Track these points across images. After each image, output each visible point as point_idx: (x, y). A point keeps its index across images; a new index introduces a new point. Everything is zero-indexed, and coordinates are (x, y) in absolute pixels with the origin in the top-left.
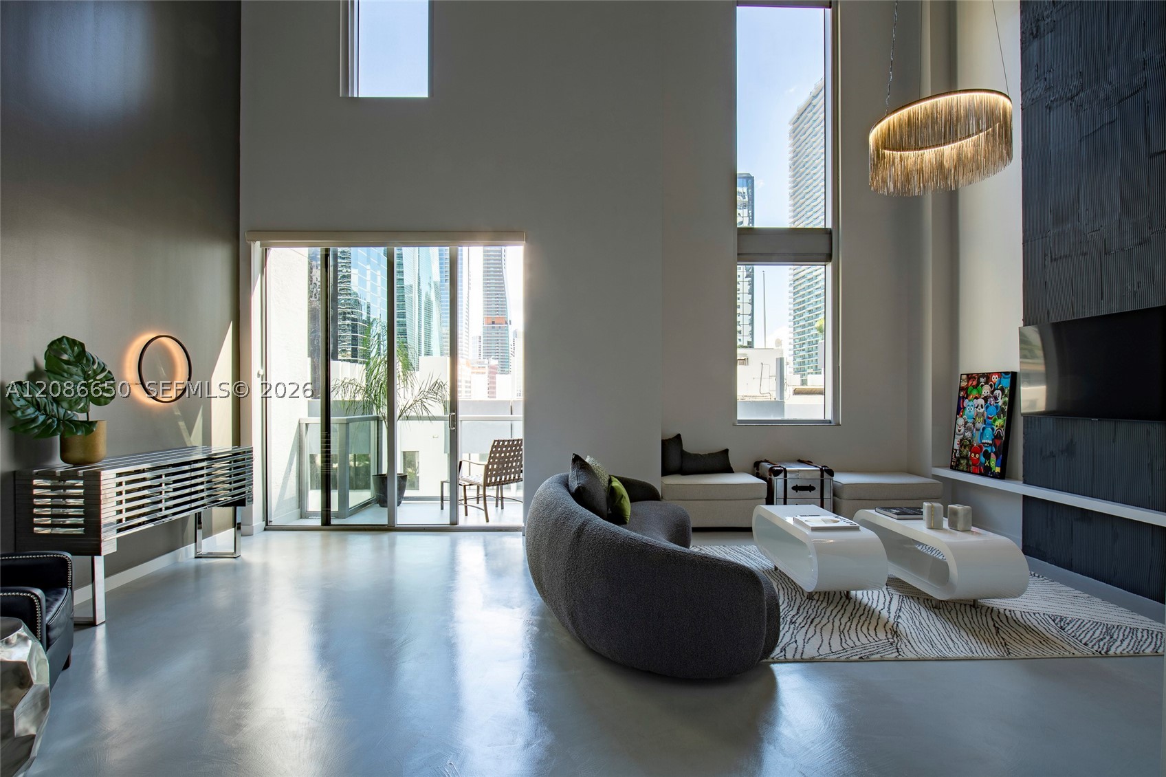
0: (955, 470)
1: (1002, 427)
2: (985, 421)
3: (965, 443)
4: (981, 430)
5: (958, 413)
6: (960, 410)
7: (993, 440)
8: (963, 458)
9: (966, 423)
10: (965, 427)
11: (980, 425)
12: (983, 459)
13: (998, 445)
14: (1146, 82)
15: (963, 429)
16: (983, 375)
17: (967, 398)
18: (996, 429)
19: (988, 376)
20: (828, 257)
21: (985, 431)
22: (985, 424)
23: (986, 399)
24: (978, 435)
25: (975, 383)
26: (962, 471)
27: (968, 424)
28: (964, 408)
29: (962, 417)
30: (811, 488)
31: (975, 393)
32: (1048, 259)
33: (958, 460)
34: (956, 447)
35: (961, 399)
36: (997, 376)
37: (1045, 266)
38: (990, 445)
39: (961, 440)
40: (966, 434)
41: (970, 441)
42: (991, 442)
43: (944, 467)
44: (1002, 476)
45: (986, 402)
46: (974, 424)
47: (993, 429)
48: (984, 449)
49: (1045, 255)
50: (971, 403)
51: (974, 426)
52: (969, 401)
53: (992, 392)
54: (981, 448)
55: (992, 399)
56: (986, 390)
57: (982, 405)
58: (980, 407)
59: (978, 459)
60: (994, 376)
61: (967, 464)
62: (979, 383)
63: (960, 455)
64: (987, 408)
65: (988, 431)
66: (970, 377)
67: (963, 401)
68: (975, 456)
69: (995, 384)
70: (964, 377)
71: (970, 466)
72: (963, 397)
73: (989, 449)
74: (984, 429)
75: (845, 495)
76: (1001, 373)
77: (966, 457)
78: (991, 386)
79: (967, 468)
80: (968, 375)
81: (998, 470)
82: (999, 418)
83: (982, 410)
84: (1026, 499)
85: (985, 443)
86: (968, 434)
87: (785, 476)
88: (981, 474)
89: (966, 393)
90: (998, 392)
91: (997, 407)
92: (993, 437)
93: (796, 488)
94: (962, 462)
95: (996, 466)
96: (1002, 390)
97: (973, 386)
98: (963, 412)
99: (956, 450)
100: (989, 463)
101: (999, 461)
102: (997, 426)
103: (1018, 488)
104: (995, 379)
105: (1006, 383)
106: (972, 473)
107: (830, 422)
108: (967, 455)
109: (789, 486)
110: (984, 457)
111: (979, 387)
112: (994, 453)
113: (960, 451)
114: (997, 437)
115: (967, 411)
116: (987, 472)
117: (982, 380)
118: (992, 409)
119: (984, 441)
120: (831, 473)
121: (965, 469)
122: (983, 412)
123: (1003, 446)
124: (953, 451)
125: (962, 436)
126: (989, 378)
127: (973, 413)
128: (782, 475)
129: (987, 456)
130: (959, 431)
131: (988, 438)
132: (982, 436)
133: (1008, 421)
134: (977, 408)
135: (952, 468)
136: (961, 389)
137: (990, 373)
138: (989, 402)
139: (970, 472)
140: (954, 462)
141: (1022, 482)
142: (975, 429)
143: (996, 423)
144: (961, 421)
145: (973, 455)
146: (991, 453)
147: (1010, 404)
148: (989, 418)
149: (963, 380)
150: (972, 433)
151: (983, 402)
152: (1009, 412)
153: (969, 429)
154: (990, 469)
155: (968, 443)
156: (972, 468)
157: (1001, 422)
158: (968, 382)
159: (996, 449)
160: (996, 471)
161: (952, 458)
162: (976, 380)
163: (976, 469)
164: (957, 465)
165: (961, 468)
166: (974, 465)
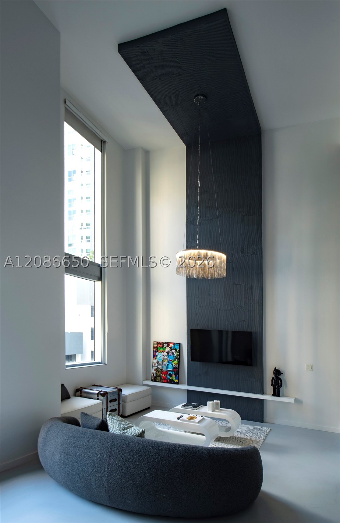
0: (154, 381)
1: (177, 364)
3: (158, 370)
4: (167, 365)
5: (153, 358)
6: (154, 356)
7: (173, 369)
8: (158, 376)
9: (158, 362)
10: (158, 363)
11: (166, 363)
12: (169, 377)
15: (157, 365)
16: (166, 343)
17: (158, 351)
18: (174, 365)
22: (168, 362)
23: (168, 353)
24: (165, 367)
25: (161, 346)
26: (158, 382)
27: (159, 363)
28: (157, 356)
29: (155, 359)
31: (162, 350)
33: (156, 377)
34: (154, 371)
36: (172, 344)
38: (172, 371)
39: (156, 369)
41: (161, 369)
42: (172, 370)
43: (147, 379)
44: (177, 383)
46: (163, 362)
47: (173, 365)
48: (169, 373)
50: (160, 354)
51: (163, 363)
52: (159, 353)
53: (171, 350)
54: (167, 372)
55: (171, 353)
56: (168, 349)
58: (165, 356)
59: (166, 376)
60: (171, 344)
61: (161, 379)
62: (163, 346)
63: (156, 375)
64: (169, 356)
65: (170, 366)
66: (159, 343)
67: (156, 353)
68: (164, 375)
69: (172, 347)
70: (156, 343)
71: (162, 380)
72: (156, 351)
73: (171, 373)
74: (168, 365)
76: (174, 343)
77: (160, 376)
78: (170, 348)
79: (161, 380)
80: (157, 342)
82: (175, 360)
83: (166, 357)
84: (188, 391)
85: (169, 370)
86: (160, 367)
88: (168, 383)
89: (157, 349)
90: (173, 351)
91: (174, 356)
94: (158, 378)
95: (176, 379)
96: (176, 350)
97: (161, 347)
98: (156, 357)
99: (154, 373)
100: (172, 378)
101: (177, 377)
102: (174, 364)
104: (172, 345)
105: (177, 347)
106: (164, 382)
108: (160, 375)
110: (169, 376)
111: (164, 348)
112: (174, 374)
113: (156, 374)
114: (175, 368)
115: (158, 357)
116: (171, 382)
117: (165, 345)
118: (171, 358)
119: (168, 370)
121: (159, 381)
122: (167, 358)
123: (177, 371)
124: (152, 374)
125: (157, 367)
126: (169, 344)
127: (162, 358)
130: (155, 365)
131: (170, 368)
132: (167, 367)
133: (179, 362)
134: (164, 356)
135: (152, 381)
136: (154, 348)
137: (169, 343)
138: (169, 354)
139: (162, 382)
140: (153, 378)
141: (187, 385)
142: (163, 365)
143: (174, 363)
144: (155, 361)
145: (163, 375)
146: (172, 375)
147: (179, 355)
148: (170, 360)
149: (155, 344)
150: (162, 366)
151: (166, 354)
152: (179, 358)
153: (160, 364)
154: (173, 380)
155: (160, 370)
156: (163, 381)
157: (176, 362)
158: (158, 345)
159: (175, 372)
160: (176, 381)
161: (152, 377)
162: (162, 344)
163: (166, 381)
164: (155, 379)
165: (157, 380)
166: (164, 379)
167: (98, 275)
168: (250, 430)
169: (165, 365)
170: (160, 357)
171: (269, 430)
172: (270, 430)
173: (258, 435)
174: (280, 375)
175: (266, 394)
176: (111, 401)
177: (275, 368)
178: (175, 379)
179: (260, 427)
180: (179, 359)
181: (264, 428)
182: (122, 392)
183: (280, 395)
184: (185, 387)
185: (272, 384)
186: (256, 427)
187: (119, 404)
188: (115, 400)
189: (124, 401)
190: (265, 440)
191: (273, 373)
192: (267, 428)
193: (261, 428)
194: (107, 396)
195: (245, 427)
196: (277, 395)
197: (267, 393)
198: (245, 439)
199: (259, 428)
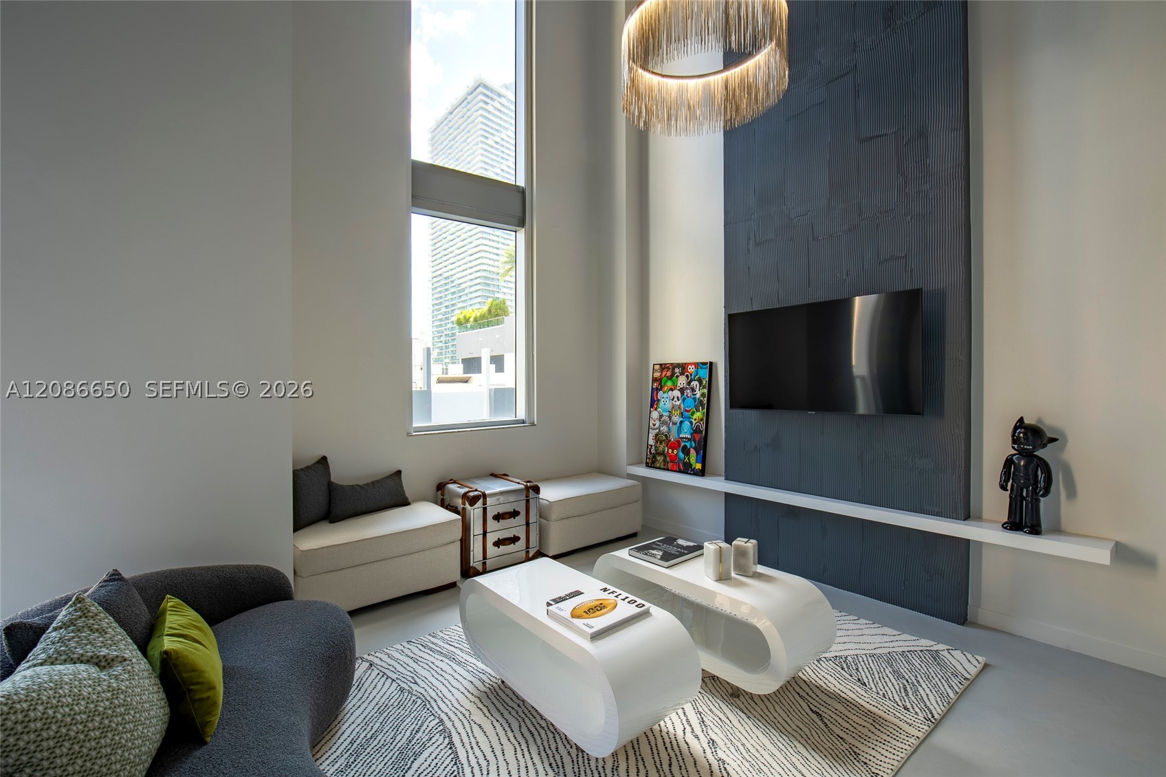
0: (651, 467)
1: (702, 420)
2: (682, 414)
3: (661, 438)
4: (678, 423)
5: (652, 406)
6: (654, 403)
7: (692, 434)
8: (659, 454)
9: (661, 416)
10: (660, 421)
11: (676, 419)
12: (681, 455)
13: (697, 439)
14: (856, 65)
15: (658, 424)
16: (678, 365)
17: (661, 390)
18: (694, 422)
19: (683, 367)
20: (521, 223)
21: (683, 425)
22: (682, 417)
23: (682, 390)
24: (674, 429)
25: (669, 374)
26: (659, 468)
27: (664, 418)
28: (658, 400)
29: (656, 409)
30: (514, 514)
31: (669, 384)
32: (752, 242)
33: (654, 457)
34: (651, 442)
35: (655, 391)
36: (693, 366)
37: (749, 250)
38: (689, 440)
39: (656, 435)
40: (662, 429)
41: (666, 436)
42: (689, 436)
43: (638, 463)
44: (702, 473)
45: (682, 393)
46: (670, 417)
47: (691, 423)
48: (683, 444)
49: (749, 239)
50: (665, 395)
51: (670, 420)
52: (664, 393)
53: (689, 383)
54: (679, 443)
55: (688, 391)
56: (682, 381)
57: (678, 397)
58: (676, 399)
59: (677, 455)
60: (690, 366)
61: (664, 461)
62: (673, 373)
63: (656, 451)
64: (684, 400)
65: (686, 424)
66: (663, 367)
67: (657, 393)
68: (673, 452)
69: (691, 375)
70: (657, 367)
71: (668, 462)
72: (657, 389)
73: (688, 445)
74: (681, 423)
75: (554, 516)
76: (698, 363)
77: (662, 454)
78: (687, 376)
79: (664, 465)
80: (661, 365)
81: (699, 466)
82: (698, 410)
83: (678, 403)
84: (728, 496)
85: (683, 438)
86: (664, 429)
87: (485, 503)
88: (680, 471)
89: (660, 384)
90: (695, 383)
91: (694, 399)
92: (692, 432)
93: (498, 517)
94: (658, 458)
95: (697, 462)
96: (700, 381)
97: (667, 377)
98: (657, 404)
99: (651, 446)
100: (689, 459)
101: (700, 457)
102: (695, 420)
103: (718, 484)
104: (691, 369)
105: (704, 373)
106: (671, 471)
107: (523, 422)
108: (664, 451)
109: (490, 515)
110: (683, 453)
111: (675, 378)
112: (694, 448)
113: (656, 447)
114: (696, 431)
115: (662, 403)
116: (686, 469)
117: (677, 370)
118: (690, 401)
119: (681, 436)
120: (537, 490)
121: (662, 467)
122: (680, 405)
123: (702, 441)
124: (648, 447)
125: (657, 431)
126: (685, 368)
127: (668, 405)
128: (480, 503)
129: (686, 451)
130: (654, 425)
131: (686, 433)
132: (679, 430)
133: (707, 414)
134: (672, 400)
135: (648, 465)
136: (655, 380)
137: (685, 364)
138: (685, 394)
139: (668, 470)
140: (649, 459)
141: (724, 478)
142: (671, 423)
143: (694, 417)
144: (655, 414)
145: (670, 451)
146: (690, 449)
147: (708, 395)
148: (686, 411)
149: (656, 371)
150: (668, 427)
151: (679, 394)
152: (707, 404)
154: (691, 465)
155: (664, 438)
156: (670, 465)
157: (699, 415)
158: (662, 373)
159: (695, 444)
160: (697, 468)
161: (647, 455)
162: (670, 370)
163: (675, 466)
164: (653, 462)
165: (658, 465)
166: (671, 461)
167: (517, 211)
169: (676, 424)
170: (665, 404)
171: (979, 667)
174: (1044, 446)
177: (1022, 419)
178: (695, 460)
180: (707, 406)
181: (957, 653)
183: (1039, 525)
185: (1007, 481)
187: (527, 523)
192: (969, 655)
193: (944, 652)
196: (1027, 526)
197: (982, 516)
199: (935, 648)
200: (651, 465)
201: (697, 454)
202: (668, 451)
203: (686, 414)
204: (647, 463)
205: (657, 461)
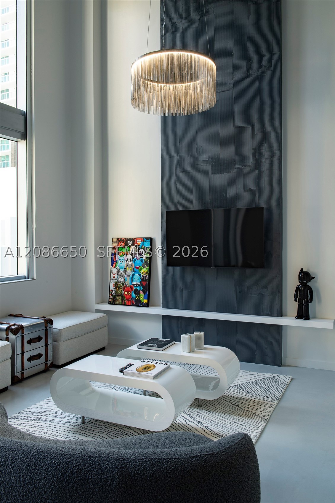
1: (147, 273)
3: (119, 285)
4: (131, 276)
5: (112, 265)
6: (114, 262)
7: (140, 282)
8: (118, 295)
9: (119, 271)
10: (118, 274)
11: (130, 273)
12: (134, 295)
13: (144, 285)
15: (116, 276)
16: (130, 239)
17: (118, 254)
18: (142, 274)
19: (133, 241)
21: (134, 277)
22: (134, 271)
23: (133, 255)
24: (128, 280)
25: (123, 244)
27: (121, 272)
28: (116, 261)
29: (115, 267)
31: (124, 251)
32: (178, 171)
34: (112, 288)
36: (140, 240)
38: (139, 285)
39: (116, 284)
40: (119, 279)
41: (123, 284)
42: (139, 283)
43: (103, 302)
44: (147, 305)
45: (133, 257)
46: (125, 272)
47: (140, 275)
48: (134, 288)
49: (176, 168)
50: (121, 258)
51: (125, 273)
52: (120, 256)
56: (133, 249)
57: (130, 259)
58: (129, 260)
59: (131, 295)
60: (138, 240)
61: (122, 299)
62: (126, 245)
64: (134, 261)
65: (137, 277)
66: (119, 240)
67: (115, 257)
68: (128, 294)
69: (139, 245)
70: (115, 240)
71: (125, 300)
72: (115, 254)
73: (138, 288)
74: (133, 275)
76: (143, 238)
77: (121, 295)
78: (136, 246)
79: (122, 302)
80: (118, 239)
82: (144, 267)
83: (130, 263)
84: (164, 317)
85: (135, 285)
86: (121, 279)
91: (142, 260)
92: (141, 280)
94: (118, 298)
96: (145, 249)
97: (122, 246)
98: (116, 264)
99: (112, 291)
100: (139, 297)
101: (146, 295)
102: (143, 273)
104: (139, 242)
105: (147, 245)
106: (127, 305)
108: (121, 294)
110: (135, 293)
111: (128, 247)
112: (142, 291)
113: (116, 291)
114: (143, 280)
115: (119, 263)
116: (138, 303)
117: (129, 242)
118: (138, 262)
119: (133, 283)
121: (120, 303)
122: (132, 264)
123: (147, 286)
124: (110, 292)
127: (124, 264)
129: (137, 292)
130: (114, 277)
131: (137, 280)
132: (132, 280)
133: (150, 270)
134: (127, 261)
135: (110, 303)
137: (135, 238)
138: (135, 257)
139: (125, 305)
140: (111, 299)
141: (161, 307)
142: (126, 276)
143: (142, 271)
144: (114, 270)
146: (139, 291)
147: (150, 258)
148: (136, 268)
149: (115, 242)
150: (124, 278)
151: (131, 257)
152: (150, 263)
153: (121, 276)
154: (141, 301)
155: (121, 285)
156: (126, 302)
157: (145, 270)
158: (118, 243)
159: (143, 288)
160: (144, 302)
161: (109, 296)
162: (124, 242)
163: (129, 302)
164: (114, 301)
165: (117, 302)
166: (127, 300)
167: (22, 129)
168: (256, 382)
169: (129, 276)
170: (121, 264)
171: (290, 379)
172: (292, 379)
173: (270, 392)
174: (310, 281)
175: (286, 316)
176: (30, 342)
177: (302, 269)
178: (143, 298)
179: (275, 375)
180: (150, 265)
181: (281, 376)
182: (52, 324)
183: (309, 316)
184: (158, 311)
185: (297, 297)
186: (268, 375)
187: (46, 345)
188: (39, 339)
189: (55, 340)
190: (279, 400)
191: (298, 278)
192: (286, 376)
193: (277, 377)
194: (23, 333)
195: (250, 376)
196: (304, 317)
197: (288, 314)
198: (246, 400)
199: (272, 376)
200: (113, 301)
201: (144, 294)
202: (124, 293)
203: (136, 270)
204: (109, 301)
205: (117, 300)
